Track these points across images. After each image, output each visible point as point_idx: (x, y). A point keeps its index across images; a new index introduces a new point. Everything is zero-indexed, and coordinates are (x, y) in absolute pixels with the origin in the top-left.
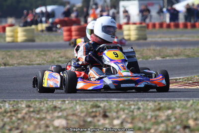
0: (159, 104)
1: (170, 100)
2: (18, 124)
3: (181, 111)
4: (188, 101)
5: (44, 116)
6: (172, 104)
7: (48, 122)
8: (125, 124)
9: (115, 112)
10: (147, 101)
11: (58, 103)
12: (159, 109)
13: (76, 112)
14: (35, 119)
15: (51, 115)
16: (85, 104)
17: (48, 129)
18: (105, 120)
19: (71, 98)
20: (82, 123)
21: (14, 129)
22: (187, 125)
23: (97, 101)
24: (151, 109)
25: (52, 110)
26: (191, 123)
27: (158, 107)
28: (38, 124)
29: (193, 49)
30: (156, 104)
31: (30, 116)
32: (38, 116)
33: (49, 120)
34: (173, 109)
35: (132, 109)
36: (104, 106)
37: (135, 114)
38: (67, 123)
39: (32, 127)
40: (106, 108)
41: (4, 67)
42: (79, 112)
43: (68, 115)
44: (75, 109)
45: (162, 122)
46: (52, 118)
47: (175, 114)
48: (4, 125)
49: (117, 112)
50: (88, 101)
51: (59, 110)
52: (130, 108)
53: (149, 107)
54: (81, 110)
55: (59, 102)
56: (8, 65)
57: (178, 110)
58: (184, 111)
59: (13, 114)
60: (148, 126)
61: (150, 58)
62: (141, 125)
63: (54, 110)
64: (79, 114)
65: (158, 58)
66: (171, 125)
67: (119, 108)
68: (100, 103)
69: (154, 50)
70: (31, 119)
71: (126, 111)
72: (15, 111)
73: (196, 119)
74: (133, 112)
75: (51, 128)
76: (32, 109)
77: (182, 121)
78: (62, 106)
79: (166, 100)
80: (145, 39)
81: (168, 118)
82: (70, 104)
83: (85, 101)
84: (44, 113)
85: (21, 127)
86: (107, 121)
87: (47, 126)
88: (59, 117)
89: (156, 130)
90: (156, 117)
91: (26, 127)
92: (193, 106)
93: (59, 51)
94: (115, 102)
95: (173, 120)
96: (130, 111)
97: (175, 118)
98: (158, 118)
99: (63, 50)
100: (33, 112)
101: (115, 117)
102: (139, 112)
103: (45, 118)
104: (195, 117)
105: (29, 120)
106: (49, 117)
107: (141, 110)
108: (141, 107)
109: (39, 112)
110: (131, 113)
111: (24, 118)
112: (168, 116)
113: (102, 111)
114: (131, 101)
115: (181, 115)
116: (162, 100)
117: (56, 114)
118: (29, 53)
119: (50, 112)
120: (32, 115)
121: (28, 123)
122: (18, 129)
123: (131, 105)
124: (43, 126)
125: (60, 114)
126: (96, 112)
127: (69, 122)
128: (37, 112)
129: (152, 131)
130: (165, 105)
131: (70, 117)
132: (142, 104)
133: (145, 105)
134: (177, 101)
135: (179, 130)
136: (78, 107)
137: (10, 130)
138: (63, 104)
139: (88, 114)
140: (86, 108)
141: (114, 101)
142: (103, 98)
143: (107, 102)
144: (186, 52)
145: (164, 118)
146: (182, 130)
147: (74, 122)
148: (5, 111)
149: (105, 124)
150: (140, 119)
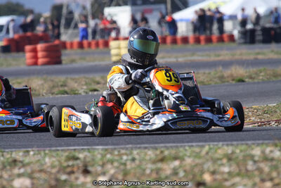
0: (162, 152)
1: (177, 147)
3: (193, 161)
4: (203, 146)
6: (180, 152)
7: (5, 183)
9: (99, 165)
10: (146, 148)
11: (18, 155)
12: (162, 160)
13: (45, 167)
15: (9, 173)
16: (57, 154)
18: (85, 177)
19: (38, 147)
20: (53, 183)
22: (202, 182)
23: (75, 150)
24: (150, 160)
25: (10, 164)
26: (207, 178)
27: (160, 157)
29: (209, 73)
30: (158, 152)
33: (5, 180)
34: (182, 159)
35: (123, 161)
36: (85, 158)
37: (128, 167)
38: (33, 184)
40: (88, 159)
42: (48, 167)
43: (33, 172)
44: (43, 162)
46: (10, 176)
47: (185, 166)
49: (103, 165)
50: (62, 150)
51: (20, 164)
52: (122, 159)
53: (148, 158)
54: (52, 164)
55: (21, 154)
57: (188, 161)
58: (197, 161)
63: (13, 164)
64: (49, 170)
67: (105, 160)
68: (79, 153)
71: (116, 164)
73: (213, 173)
74: (125, 164)
77: (194, 176)
78: (24, 159)
79: (171, 147)
81: (175, 173)
82: (36, 156)
83: (58, 150)
86: (89, 179)
88: (20, 176)
90: (158, 171)
92: (210, 154)
93: (19, 81)
94: (100, 151)
95: (182, 174)
96: (122, 164)
97: (185, 171)
98: (161, 172)
99: (26, 79)
101: (100, 172)
102: (133, 165)
104: (212, 169)
106: (5, 176)
107: (137, 162)
108: (137, 157)
110: (122, 167)
112: (174, 169)
113: (81, 165)
114: (123, 149)
115: (192, 168)
116: (166, 147)
117: (16, 171)
119: (8, 167)
123: (123, 154)
125: (22, 171)
126: (73, 166)
127: (35, 181)
130: (170, 154)
131: (37, 175)
132: (138, 154)
133: (142, 155)
134: (187, 148)
136: (47, 160)
138: (26, 156)
139: (62, 169)
140: (59, 161)
141: (98, 149)
142: (83, 146)
143: (89, 152)
144: (199, 77)
145: (168, 172)
147: (41, 182)
149: (87, 183)
150: (135, 175)
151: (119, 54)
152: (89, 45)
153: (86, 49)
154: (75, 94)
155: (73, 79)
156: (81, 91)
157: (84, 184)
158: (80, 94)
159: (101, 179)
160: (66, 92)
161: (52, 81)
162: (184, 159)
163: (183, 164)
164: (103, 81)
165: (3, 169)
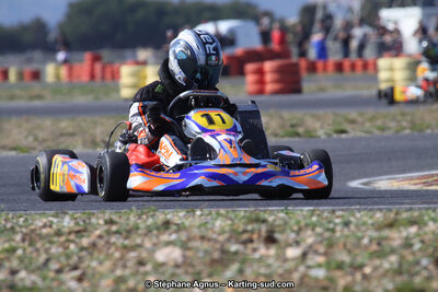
0: (397, 214)
2: (80, 258)
5: (139, 241)
7: (144, 255)
8: (309, 256)
9: (293, 231)
11: (177, 215)
12: (391, 225)
13: (210, 232)
14: (117, 249)
15: (154, 240)
17: (142, 269)
18: (268, 248)
20: (216, 255)
21: (66, 269)
24: (373, 225)
25: (157, 228)
28: (122, 258)
30: (392, 214)
31: (108, 242)
32: (127, 242)
33: (147, 250)
34: (422, 224)
35: (331, 226)
36: (274, 221)
37: (338, 234)
38: (184, 256)
39: (108, 264)
42: (215, 233)
43: (190, 239)
44: (211, 226)
45: (393, 251)
46: (155, 245)
47: (426, 234)
48: (47, 261)
49: (298, 232)
54: (222, 228)
55: (182, 214)
57: (431, 226)
59: (72, 237)
60: (360, 260)
61: (428, 127)
62: (345, 258)
63: (162, 228)
64: (215, 236)
66: (411, 258)
68: (270, 215)
70: (109, 248)
71: (319, 230)
72: (78, 232)
74: (333, 231)
75: (149, 267)
76: (114, 228)
77: (437, 249)
78: (185, 220)
81: (408, 244)
82: (202, 218)
84: (140, 235)
85: (85, 265)
86: (272, 251)
87: (141, 263)
88: (168, 244)
89: (375, 269)
90: (381, 241)
91: (94, 264)
94: (305, 213)
95: (417, 246)
96: (328, 230)
97: (422, 241)
98: (384, 243)
100: (117, 232)
101: (291, 241)
102: (346, 231)
103: (140, 246)
105: (105, 250)
106: (148, 244)
107: (352, 227)
108: (352, 220)
109: (129, 233)
110: (327, 235)
111: (94, 245)
112: (407, 238)
113: (264, 230)
114: (343, 210)
115: (436, 235)
117: (165, 237)
119: (155, 232)
120: (113, 239)
121: (102, 256)
122: (75, 268)
123: (338, 217)
124: (130, 264)
125: (174, 237)
126: (252, 231)
127: (189, 253)
128: (124, 234)
129: (367, 270)
131: (196, 244)
135: (425, 268)
137: (59, 271)
138: (188, 217)
139: (235, 235)
143: (287, 213)
145: (396, 243)
146: (432, 267)
147: (200, 254)
148: (59, 233)
149: (268, 256)
150: (345, 246)
151: (391, 80)
152: (353, 67)
153: (347, 72)
154: (311, 137)
155: (313, 116)
156: (321, 133)
157: (260, 260)
158: (319, 137)
159: (292, 252)
160: (298, 135)
161: (282, 118)
162: (426, 224)
163: (421, 232)
164: (360, 119)
165: (146, 235)
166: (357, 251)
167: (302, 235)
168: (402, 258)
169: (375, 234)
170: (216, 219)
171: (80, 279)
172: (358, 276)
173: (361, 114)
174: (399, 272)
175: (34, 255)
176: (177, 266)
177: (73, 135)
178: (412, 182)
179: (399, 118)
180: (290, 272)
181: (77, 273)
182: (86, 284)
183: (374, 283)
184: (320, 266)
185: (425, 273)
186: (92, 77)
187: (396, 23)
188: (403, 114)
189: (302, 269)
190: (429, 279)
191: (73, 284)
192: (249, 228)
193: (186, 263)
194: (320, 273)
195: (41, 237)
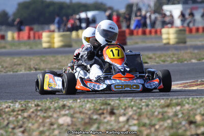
0: (171, 100)
1: (185, 98)
2: (23, 122)
3: (190, 107)
5: (50, 114)
7: (53, 120)
8: (130, 121)
9: (122, 109)
10: (162, 99)
11: (69, 102)
12: (168, 106)
13: (84, 110)
14: (41, 118)
15: (58, 113)
17: (52, 127)
18: (111, 117)
20: (87, 120)
21: (17, 127)
22: (194, 120)
25: (59, 108)
26: (198, 118)
28: (43, 122)
30: (168, 101)
31: (36, 115)
32: (45, 115)
33: (55, 118)
35: (140, 106)
37: (143, 110)
38: (72, 121)
39: (36, 125)
41: (34, 72)
43: (74, 113)
44: (84, 107)
45: (169, 118)
46: (58, 116)
47: (184, 110)
48: (8, 124)
49: (125, 109)
54: (90, 108)
55: (71, 101)
56: (39, 69)
57: (187, 106)
58: (193, 107)
59: (20, 112)
60: (153, 122)
61: (185, 61)
62: (147, 121)
63: (62, 108)
64: (86, 112)
65: (194, 61)
66: (177, 121)
69: (191, 53)
70: (37, 118)
71: (134, 108)
72: (22, 110)
74: (141, 109)
75: (55, 126)
76: (39, 108)
77: (189, 117)
78: (72, 104)
79: (181, 98)
80: (185, 42)
81: (176, 115)
82: (81, 103)
84: (51, 111)
85: (25, 125)
86: (113, 118)
87: (52, 124)
88: (65, 115)
89: (161, 126)
90: (163, 113)
91: (30, 125)
94: (128, 100)
95: (180, 116)
96: (139, 108)
97: (183, 113)
98: (165, 114)
100: (41, 110)
101: (122, 114)
102: (147, 109)
103: (51, 116)
104: (203, 112)
105: (35, 118)
106: (55, 116)
107: (150, 107)
108: (151, 104)
109: (46, 110)
110: (138, 110)
111: (30, 116)
112: (176, 112)
113: (109, 109)
115: (189, 111)
117: (63, 112)
118: (63, 58)
120: (39, 113)
121: (34, 121)
122: (21, 127)
123: (143, 102)
124: (47, 125)
125: (67, 112)
126: (104, 109)
127: (74, 120)
128: (44, 111)
129: (157, 127)
131: (78, 115)
134: (190, 99)
135: (184, 126)
137: (13, 128)
138: (74, 103)
139: (95, 111)
145: (171, 114)
146: (187, 125)
147: (79, 120)
148: (13, 111)
149: (111, 121)
150: (147, 116)
151: (168, 39)
152: (150, 32)
153: (148, 36)
157: (107, 122)
159: (122, 119)
162: (184, 105)
163: (182, 109)
164: (154, 57)
165: (54, 111)
166: (152, 118)
167: (127, 111)
168: (173, 121)
169: (160, 110)
170: (87, 104)
171: (23, 132)
172: (153, 130)
173: (154, 55)
174: (172, 127)
175: (2, 121)
176: (68, 126)
177: (20, 65)
178: (178, 86)
179: (172, 56)
180: (121, 128)
181: (22, 129)
182: (26, 134)
183: (160, 133)
184: (135, 125)
185: (184, 128)
186: (29, 37)
187: (171, 12)
188: (174, 54)
189: (127, 126)
190: (185, 131)
191: (20, 134)
192: (102, 107)
193: (73, 124)
194: (135, 128)
195: (5, 113)
